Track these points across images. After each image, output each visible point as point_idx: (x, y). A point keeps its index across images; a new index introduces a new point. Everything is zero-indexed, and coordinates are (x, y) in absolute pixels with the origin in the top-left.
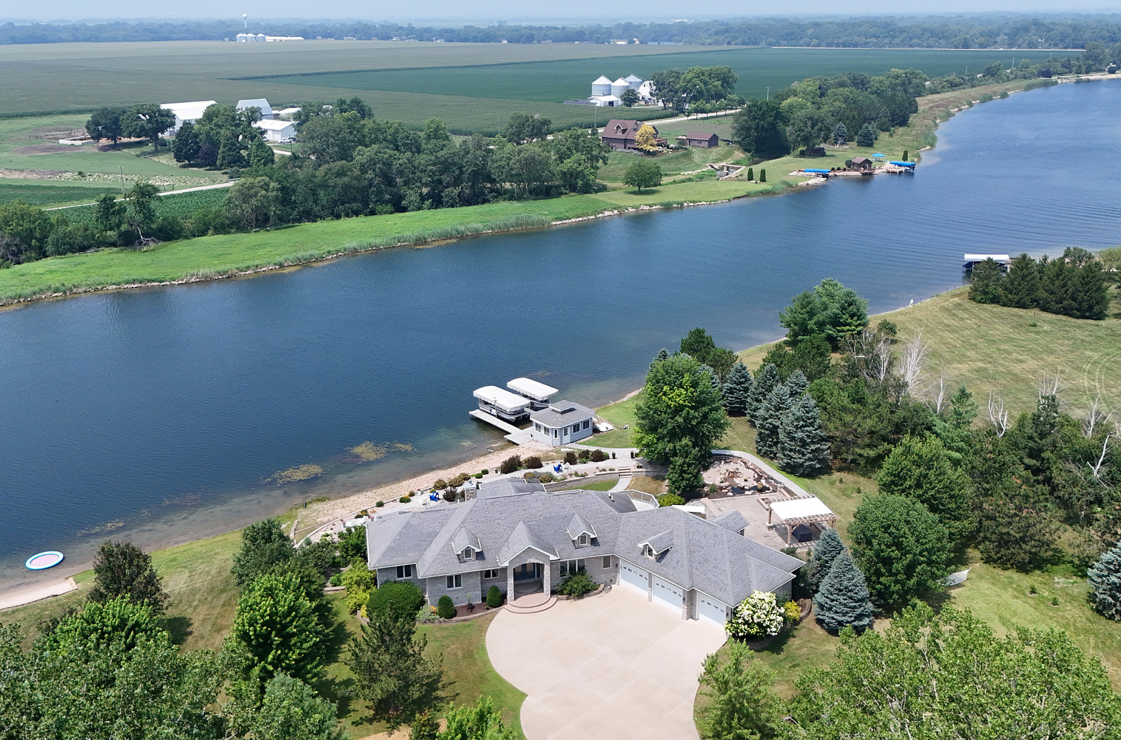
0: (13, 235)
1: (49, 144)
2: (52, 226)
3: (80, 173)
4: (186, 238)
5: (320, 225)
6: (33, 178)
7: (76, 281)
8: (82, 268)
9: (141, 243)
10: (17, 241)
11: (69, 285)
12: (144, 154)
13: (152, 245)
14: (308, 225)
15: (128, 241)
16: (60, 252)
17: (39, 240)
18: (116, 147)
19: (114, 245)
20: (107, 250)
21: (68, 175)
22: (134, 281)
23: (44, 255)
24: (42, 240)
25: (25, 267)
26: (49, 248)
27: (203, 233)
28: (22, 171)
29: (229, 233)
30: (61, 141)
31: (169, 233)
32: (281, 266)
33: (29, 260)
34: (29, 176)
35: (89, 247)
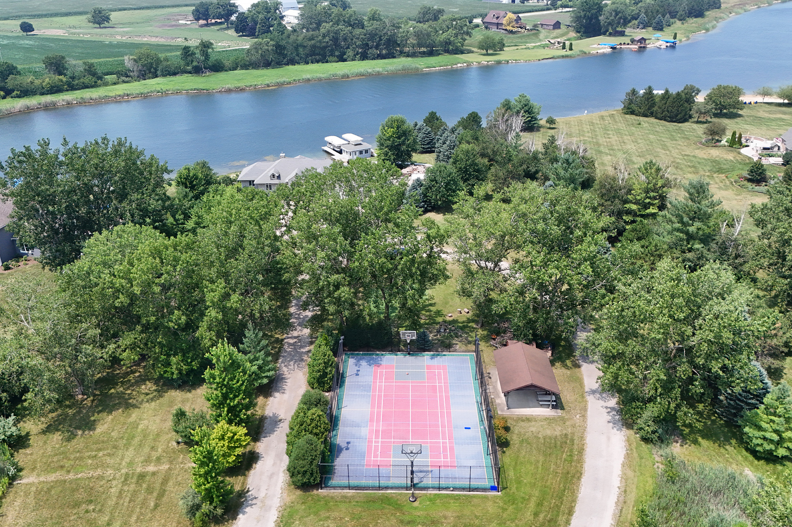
0: (143, 66)
1: (174, 23)
2: (161, 61)
3: (185, 39)
4: (226, 71)
5: (297, 67)
6: (162, 41)
7: (168, 88)
8: (173, 83)
9: (202, 72)
10: (145, 68)
11: (164, 90)
12: (221, 29)
13: (208, 74)
14: (291, 67)
15: (197, 71)
16: (164, 76)
17: (154, 69)
18: (207, 25)
19: (190, 73)
20: (186, 75)
21: (179, 40)
22: (195, 89)
23: (157, 76)
24: (156, 70)
25: (148, 81)
26: (159, 73)
27: (235, 69)
28: (157, 37)
29: (248, 69)
30: (180, 22)
31: (217, 68)
32: (268, 86)
33: (149, 78)
34: (160, 40)
35: (178, 73)
